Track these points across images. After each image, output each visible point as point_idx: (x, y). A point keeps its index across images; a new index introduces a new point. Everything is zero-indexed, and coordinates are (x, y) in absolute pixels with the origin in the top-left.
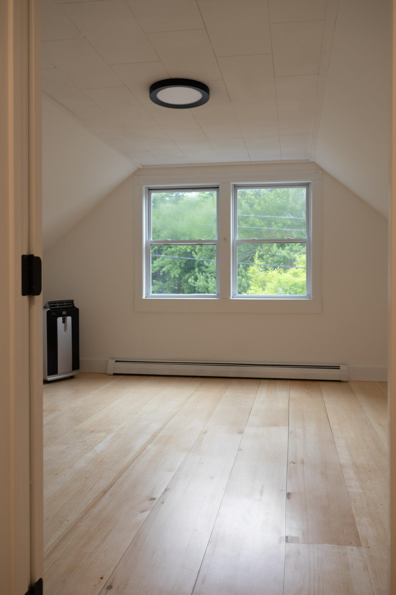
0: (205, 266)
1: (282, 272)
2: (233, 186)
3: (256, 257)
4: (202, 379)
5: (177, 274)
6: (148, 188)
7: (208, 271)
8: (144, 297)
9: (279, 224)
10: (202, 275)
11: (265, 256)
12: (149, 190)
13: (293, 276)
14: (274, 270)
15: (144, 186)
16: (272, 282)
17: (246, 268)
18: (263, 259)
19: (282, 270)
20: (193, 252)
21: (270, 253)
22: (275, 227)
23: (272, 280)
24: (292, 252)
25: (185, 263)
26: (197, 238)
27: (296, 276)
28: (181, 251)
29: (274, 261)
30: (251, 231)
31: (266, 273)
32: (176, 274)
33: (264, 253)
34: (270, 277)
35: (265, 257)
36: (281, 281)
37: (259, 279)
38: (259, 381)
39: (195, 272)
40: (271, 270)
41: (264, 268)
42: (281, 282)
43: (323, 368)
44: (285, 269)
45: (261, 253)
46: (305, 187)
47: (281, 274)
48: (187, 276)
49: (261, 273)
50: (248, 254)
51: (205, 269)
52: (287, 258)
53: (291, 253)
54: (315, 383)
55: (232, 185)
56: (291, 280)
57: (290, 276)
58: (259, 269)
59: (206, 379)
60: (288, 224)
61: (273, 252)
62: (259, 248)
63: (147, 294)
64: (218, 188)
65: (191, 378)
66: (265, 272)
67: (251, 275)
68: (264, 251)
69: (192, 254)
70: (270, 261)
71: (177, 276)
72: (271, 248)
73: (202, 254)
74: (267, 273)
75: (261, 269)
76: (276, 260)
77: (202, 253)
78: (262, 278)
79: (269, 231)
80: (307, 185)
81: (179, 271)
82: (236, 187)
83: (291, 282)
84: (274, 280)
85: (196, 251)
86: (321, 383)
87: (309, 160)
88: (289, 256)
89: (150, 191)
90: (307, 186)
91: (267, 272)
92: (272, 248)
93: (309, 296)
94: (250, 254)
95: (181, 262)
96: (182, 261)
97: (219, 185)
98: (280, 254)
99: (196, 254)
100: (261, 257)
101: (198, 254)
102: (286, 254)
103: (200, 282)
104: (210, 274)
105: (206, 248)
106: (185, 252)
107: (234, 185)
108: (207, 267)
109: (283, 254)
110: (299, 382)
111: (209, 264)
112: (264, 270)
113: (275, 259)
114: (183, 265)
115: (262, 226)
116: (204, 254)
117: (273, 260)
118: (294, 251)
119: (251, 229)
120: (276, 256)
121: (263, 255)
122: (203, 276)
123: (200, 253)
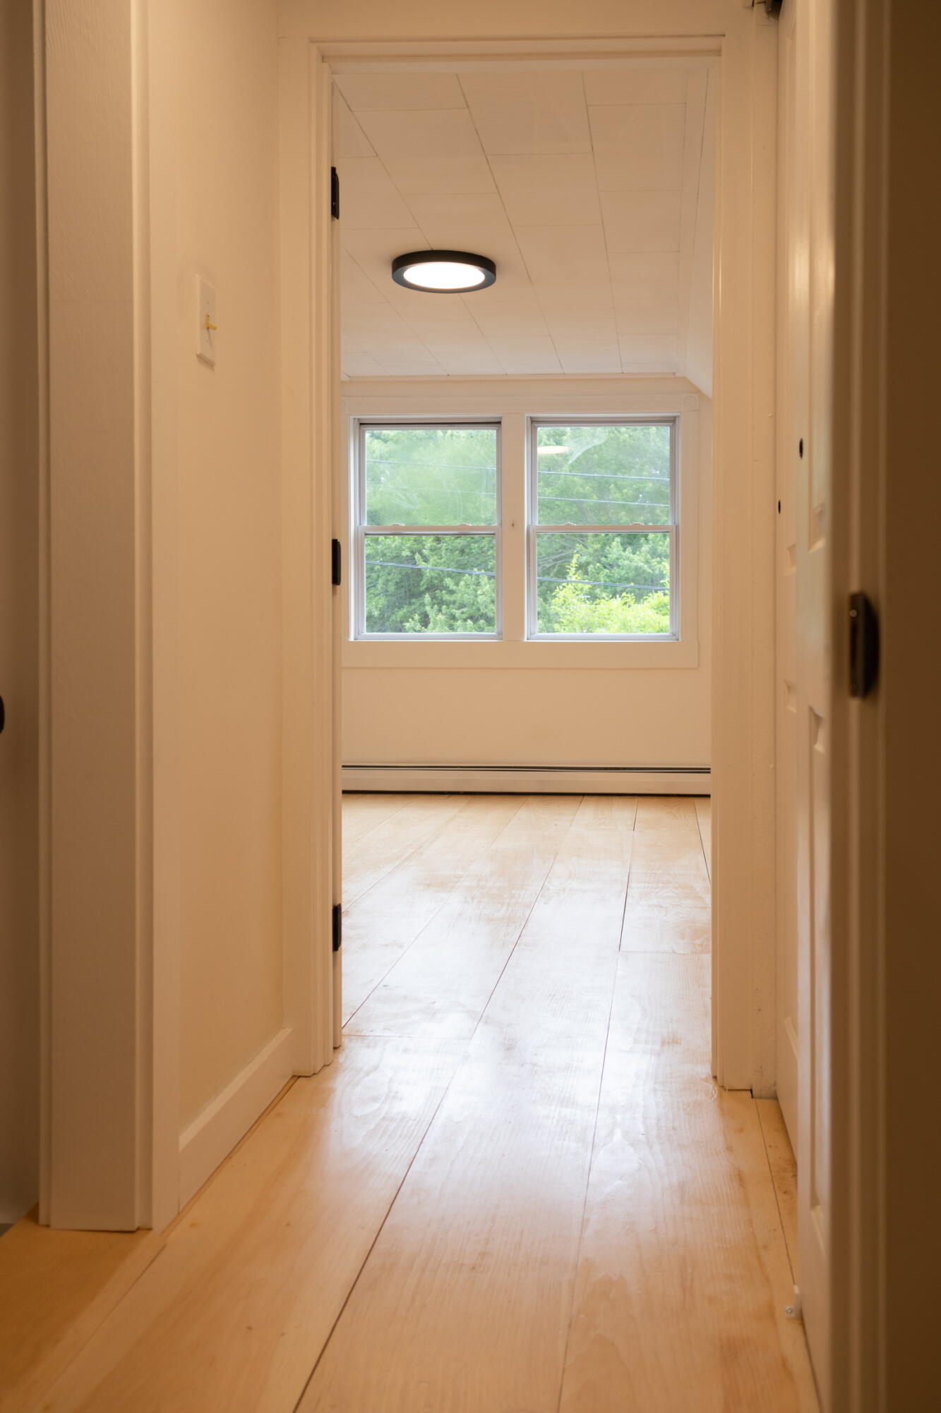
0: (446, 588)
1: (632, 603)
2: (529, 420)
3: (572, 567)
4: (469, 798)
5: (376, 607)
6: (359, 419)
7: (454, 602)
8: (352, 639)
9: (625, 491)
10: (440, 610)
11: (591, 566)
12: (361, 424)
13: (657, 613)
14: (612, 598)
15: (352, 417)
16: (607, 625)
17: (547, 592)
18: (586, 573)
19: (630, 598)
20: (417, 556)
21: (603, 559)
22: (615, 497)
23: (609, 622)
24: (657, 557)
25: (397, 583)
26: (428, 522)
27: (663, 612)
28: (388, 554)
29: (612, 577)
30: (558, 505)
31: (594, 606)
32: (374, 610)
33: (590, 559)
34: (603, 615)
35: (590, 568)
36: (629, 624)
37: (577, 619)
38: (580, 798)
39: (424, 605)
40: (607, 599)
41: (590, 594)
42: (630, 626)
43: (700, 772)
44: (639, 598)
45: (584, 559)
46: (667, 426)
47: (629, 606)
48: (401, 613)
49: (584, 606)
50: (550, 560)
51: (447, 597)
52: (644, 572)
53: (653, 560)
54: (686, 800)
55: (527, 417)
56: (652, 622)
57: (652, 613)
58: (577, 595)
59: (478, 798)
60: (647, 489)
61: (612, 557)
62: (579, 547)
63: (358, 632)
64: (499, 423)
65: (447, 796)
66: (592, 604)
67: (559, 609)
68: (591, 555)
69: (414, 559)
70: (602, 578)
71: (376, 613)
72: (608, 548)
73: (439, 561)
74: (598, 606)
75: (582, 597)
76: (616, 576)
77: (441, 559)
78: (583, 618)
79: (601, 508)
80: (672, 421)
81: (382, 601)
82: (534, 422)
83: (652, 626)
84: (612, 621)
85: (425, 552)
86: (696, 800)
87: (674, 374)
88: (650, 567)
89: (363, 428)
90: (671, 424)
91: (596, 604)
92: (610, 547)
93: (675, 635)
94: (556, 560)
95: (388, 581)
96: (389, 578)
97: (501, 418)
98: (626, 562)
99: (426, 560)
100: (582, 567)
101: (431, 560)
102: (641, 564)
103: (434, 628)
104: (459, 609)
105: (450, 547)
106: (398, 556)
107: (531, 418)
108: (452, 592)
109: (634, 564)
110: (655, 800)
111: (457, 584)
112: (588, 599)
113: (616, 573)
114: (392, 588)
115: (585, 496)
116: (442, 560)
117: (611, 575)
118: (660, 556)
119: (557, 502)
120: (619, 566)
121: (588, 564)
122: (442, 614)
123: (436, 557)
